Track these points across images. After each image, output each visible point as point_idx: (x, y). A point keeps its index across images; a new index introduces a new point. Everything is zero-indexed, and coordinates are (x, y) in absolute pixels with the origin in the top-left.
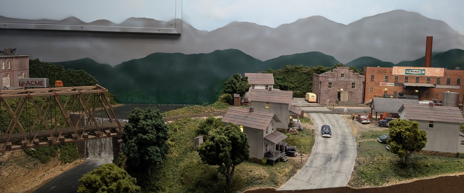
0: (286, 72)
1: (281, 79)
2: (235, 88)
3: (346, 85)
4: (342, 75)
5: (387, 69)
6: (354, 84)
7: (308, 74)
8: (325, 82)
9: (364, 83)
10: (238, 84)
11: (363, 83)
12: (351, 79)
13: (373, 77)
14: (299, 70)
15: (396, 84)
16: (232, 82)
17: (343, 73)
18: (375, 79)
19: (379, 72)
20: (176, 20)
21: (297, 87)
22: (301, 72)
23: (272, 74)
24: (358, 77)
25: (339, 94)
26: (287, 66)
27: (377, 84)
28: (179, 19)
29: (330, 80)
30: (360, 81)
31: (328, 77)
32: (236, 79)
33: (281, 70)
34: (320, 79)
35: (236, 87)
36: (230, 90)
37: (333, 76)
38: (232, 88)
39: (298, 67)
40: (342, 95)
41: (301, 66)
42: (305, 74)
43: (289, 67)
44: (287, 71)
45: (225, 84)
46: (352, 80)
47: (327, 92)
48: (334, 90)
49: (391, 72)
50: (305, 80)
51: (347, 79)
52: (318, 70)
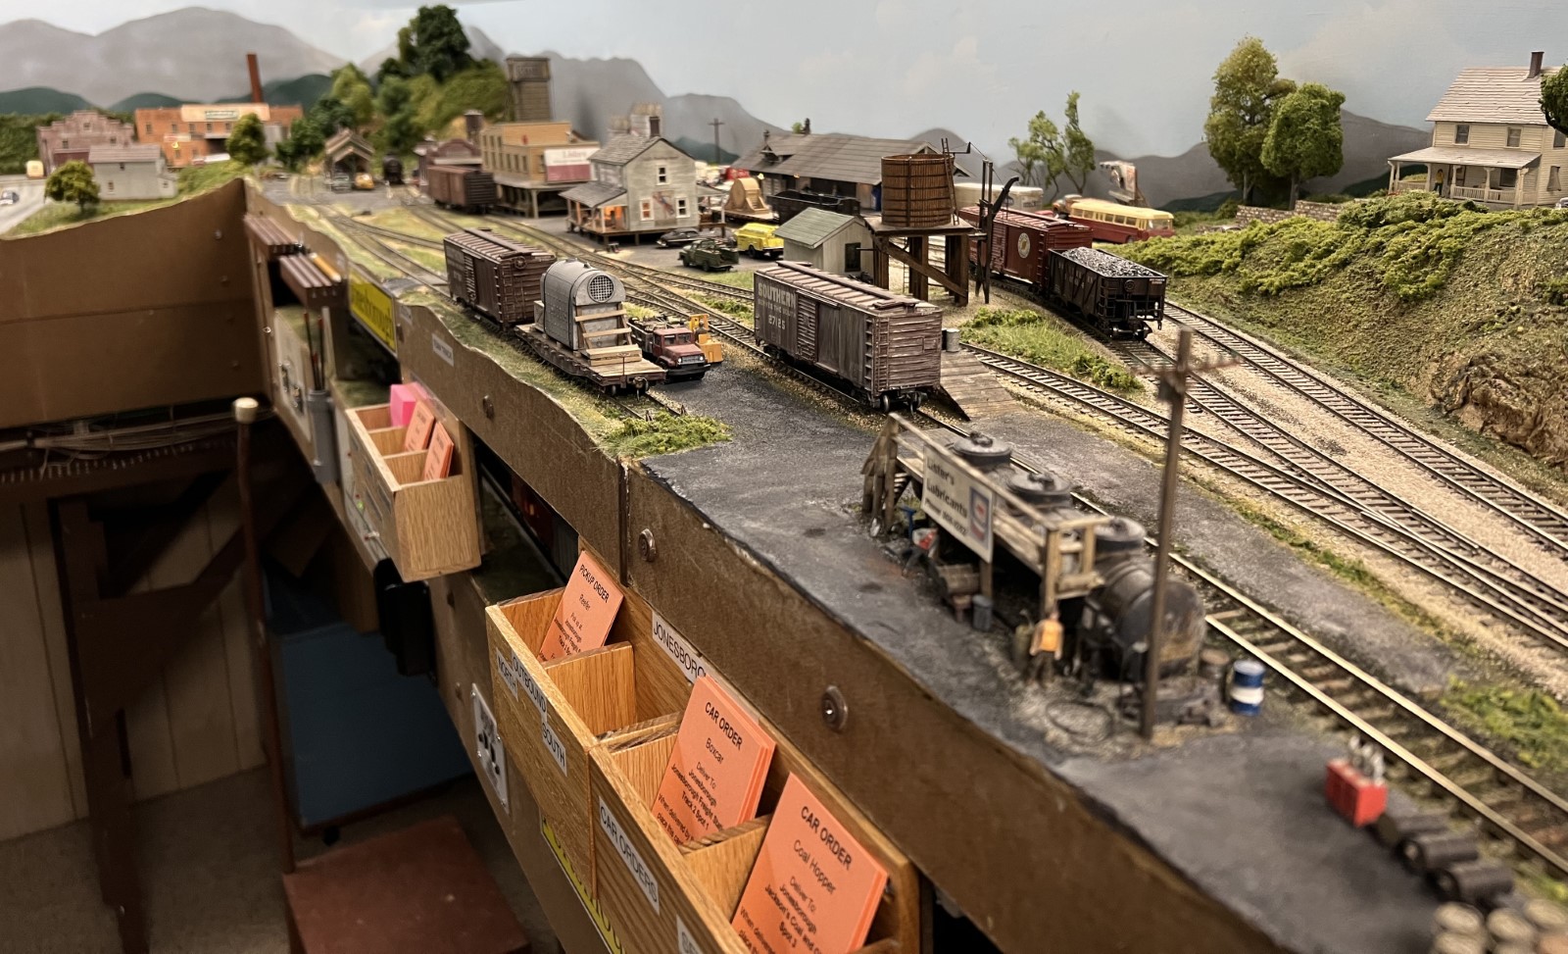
4: (87, 126)
5: (173, 112)
7: (30, 129)
8: (53, 138)
9: (135, 138)
11: (132, 138)
12: (106, 132)
13: (149, 127)
14: (11, 123)
15: (194, 136)
17: (86, 122)
19: (159, 117)
22: (14, 127)
24: (120, 128)
27: (160, 138)
29: (64, 135)
30: (126, 133)
34: (44, 135)
37: (68, 129)
39: (6, 117)
41: (16, 114)
46: (108, 134)
49: (179, 116)
51: (98, 132)
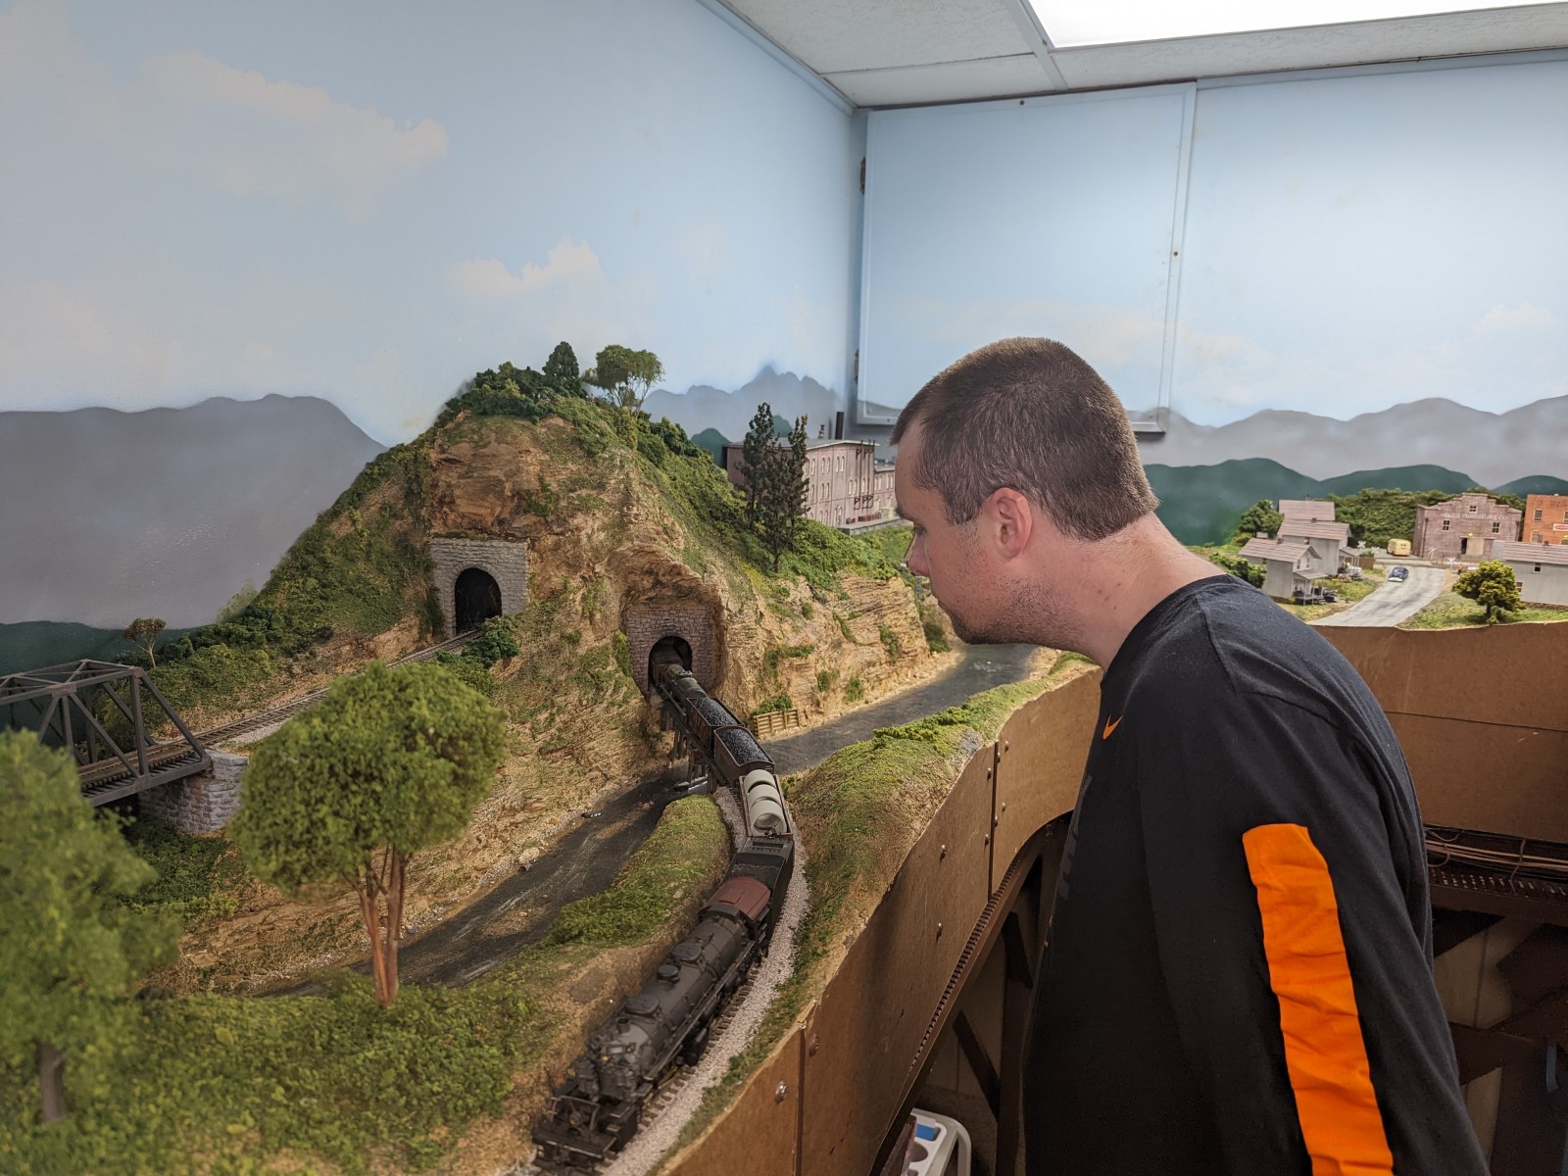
0: (1365, 501)
1: (1352, 514)
2: (1259, 523)
3: (1480, 527)
4: (1473, 508)
6: (1496, 525)
7: (1411, 506)
8: (1435, 519)
9: (1521, 525)
10: (1266, 517)
11: (1517, 523)
12: (1491, 517)
13: (1539, 514)
14: (1391, 498)
16: (1254, 514)
17: (1473, 504)
18: (1544, 518)
19: (1553, 504)
20: (1159, 409)
21: (1386, 529)
22: (1395, 502)
23: (1332, 504)
24: (1507, 513)
25: (1464, 542)
26: (1367, 490)
27: (1549, 527)
28: (1164, 408)
29: (1447, 516)
30: (1510, 519)
31: (1442, 511)
32: (1263, 508)
33: (1354, 497)
34: (1427, 514)
35: (1262, 522)
36: (1251, 526)
37: (1454, 510)
38: (1255, 523)
39: (1390, 492)
40: (1469, 543)
41: (1397, 490)
42: (1405, 505)
43: (1371, 492)
44: (1367, 500)
45: (1243, 517)
46: (1493, 518)
47: (1439, 538)
48: (1454, 536)
50: (1403, 517)
51: (1483, 516)
52: (1431, 499)
